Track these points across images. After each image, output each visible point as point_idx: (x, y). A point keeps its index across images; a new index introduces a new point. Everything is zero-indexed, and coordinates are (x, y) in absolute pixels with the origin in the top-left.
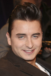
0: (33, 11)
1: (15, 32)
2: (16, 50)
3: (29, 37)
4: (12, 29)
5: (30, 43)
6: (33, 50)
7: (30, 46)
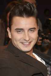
0: (29, 9)
1: (14, 27)
2: (15, 42)
3: (26, 31)
4: (12, 24)
5: (27, 36)
6: (30, 42)
7: (27, 39)
